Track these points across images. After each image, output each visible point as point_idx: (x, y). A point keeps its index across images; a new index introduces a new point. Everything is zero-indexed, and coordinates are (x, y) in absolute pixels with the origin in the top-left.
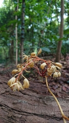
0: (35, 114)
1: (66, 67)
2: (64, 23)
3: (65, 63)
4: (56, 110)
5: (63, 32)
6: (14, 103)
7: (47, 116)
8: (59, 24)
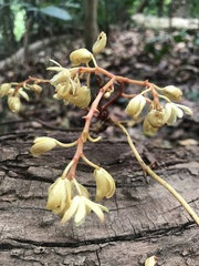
0: (117, 239)
1: (113, 62)
4: (165, 208)
6: (44, 226)
7: (150, 232)
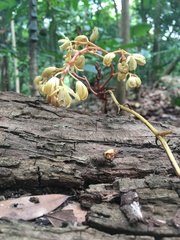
2: (131, 11)
3: (137, 105)
4: (132, 135)
5: (128, 32)
6: (44, 130)
7: (116, 142)
8: (120, 12)
